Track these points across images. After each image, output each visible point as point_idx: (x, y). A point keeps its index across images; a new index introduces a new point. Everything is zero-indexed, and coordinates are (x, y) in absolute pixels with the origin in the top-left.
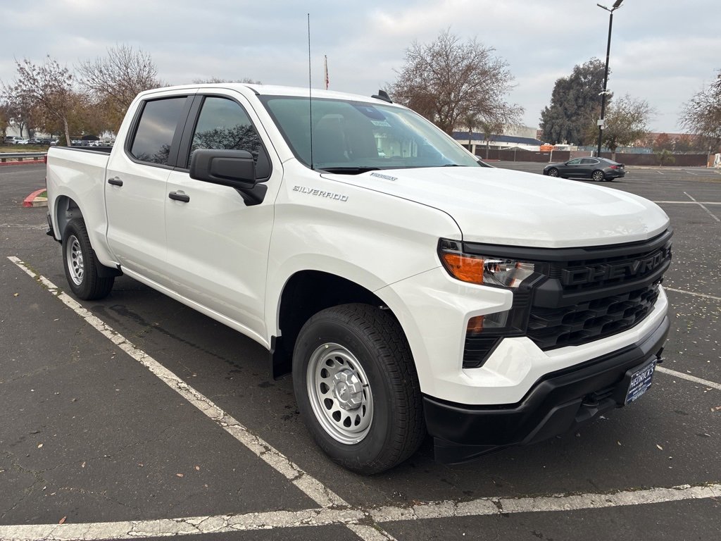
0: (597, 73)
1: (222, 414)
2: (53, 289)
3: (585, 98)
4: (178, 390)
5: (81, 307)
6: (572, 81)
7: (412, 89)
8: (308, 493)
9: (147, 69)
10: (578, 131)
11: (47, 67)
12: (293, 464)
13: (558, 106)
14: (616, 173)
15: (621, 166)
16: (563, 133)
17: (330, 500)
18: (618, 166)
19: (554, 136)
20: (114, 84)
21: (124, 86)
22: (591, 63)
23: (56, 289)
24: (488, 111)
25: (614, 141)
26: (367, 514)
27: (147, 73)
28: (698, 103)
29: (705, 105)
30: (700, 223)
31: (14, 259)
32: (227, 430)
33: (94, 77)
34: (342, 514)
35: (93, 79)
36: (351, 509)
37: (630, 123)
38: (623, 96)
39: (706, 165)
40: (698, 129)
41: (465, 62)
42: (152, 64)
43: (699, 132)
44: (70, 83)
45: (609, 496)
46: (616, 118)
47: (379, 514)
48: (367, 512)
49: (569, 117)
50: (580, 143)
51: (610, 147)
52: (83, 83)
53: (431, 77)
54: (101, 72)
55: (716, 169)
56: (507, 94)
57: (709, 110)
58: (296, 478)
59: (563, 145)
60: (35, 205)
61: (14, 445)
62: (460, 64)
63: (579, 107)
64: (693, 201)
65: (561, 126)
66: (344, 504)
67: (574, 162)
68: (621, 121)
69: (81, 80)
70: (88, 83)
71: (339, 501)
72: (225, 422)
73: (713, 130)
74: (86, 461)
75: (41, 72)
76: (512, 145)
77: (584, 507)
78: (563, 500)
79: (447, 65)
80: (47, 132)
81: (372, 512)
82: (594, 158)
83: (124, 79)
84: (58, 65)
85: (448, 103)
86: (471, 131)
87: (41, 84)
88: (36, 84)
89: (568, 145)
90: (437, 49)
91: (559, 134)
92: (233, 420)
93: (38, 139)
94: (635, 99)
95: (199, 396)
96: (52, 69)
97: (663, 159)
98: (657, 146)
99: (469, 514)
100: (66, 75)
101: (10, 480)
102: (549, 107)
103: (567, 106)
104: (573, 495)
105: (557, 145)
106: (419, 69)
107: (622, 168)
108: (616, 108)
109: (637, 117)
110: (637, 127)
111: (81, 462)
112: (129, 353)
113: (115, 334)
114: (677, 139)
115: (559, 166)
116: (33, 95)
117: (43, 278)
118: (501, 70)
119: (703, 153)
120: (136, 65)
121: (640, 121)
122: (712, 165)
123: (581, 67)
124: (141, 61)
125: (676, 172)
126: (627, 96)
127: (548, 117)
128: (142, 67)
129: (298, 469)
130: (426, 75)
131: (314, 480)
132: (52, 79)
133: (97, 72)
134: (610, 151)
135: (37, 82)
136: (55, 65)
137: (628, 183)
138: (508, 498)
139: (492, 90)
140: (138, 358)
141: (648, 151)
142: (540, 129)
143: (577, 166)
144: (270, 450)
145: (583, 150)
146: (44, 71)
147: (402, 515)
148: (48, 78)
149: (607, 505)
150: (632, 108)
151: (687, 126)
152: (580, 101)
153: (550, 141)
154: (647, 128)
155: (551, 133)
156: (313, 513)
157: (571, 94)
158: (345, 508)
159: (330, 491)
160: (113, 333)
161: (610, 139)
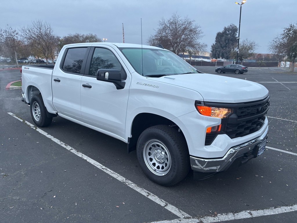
0: (233, 30)
1: (124, 179)
2: (33, 126)
3: (228, 40)
4: (102, 170)
5: (48, 134)
6: (223, 33)
7: (161, 37)
8: (173, 212)
9: (49, 30)
10: (226, 53)
11: (7, 30)
12: (162, 200)
13: (218, 43)
14: (245, 71)
15: (246, 68)
16: (220, 54)
17: (183, 215)
18: (245, 68)
19: (217, 55)
20: (35, 36)
21: (39, 37)
22: (231, 26)
23: (34, 126)
24: (193, 46)
25: (242, 57)
26: (200, 220)
27: (49, 31)
28: (276, 42)
29: (278, 42)
30: (283, 91)
31: (11, 114)
32: (129, 186)
33: (27, 33)
34: (190, 221)
35: (26, 34)
36: (193, 218)
37: (248, 50)
38: (245, 39)
39: (277, 66)
40: (276, 52)
41: (183, 26)
42: (51, 28)
43: (276, 53)
44: (17, 36)
45: (291, 207)
46: (243, 48)
47: (204, 220)
48: (199, 219)
49: (222, 48)
50: (227, 58)
51: (240, 60)
52: (22, 36)
53: (169, 32)
54: (29, 31)
55: (282, 68)
56: (200, 39)
57: (280, 45)
58: (165, 206)
59: (220, 59)
60: (10, 89)
61: (43, 197)
62: (181, 27)
63: (226, 44)
64: (277, 82)
65: (219, 52)
66: (189, 216)
67: (228, 66)
68: (244, 49)
69: (21, 35)
70: (24, 36)
71: (187, 215)
72: (127, 183)
73: (282, 53)
74: (76, 202)
75: (5, 31)
76: (200, 59)
77: (283, 212)
78: (275, 210)
79: (176, 27)
80: (5, 57)
81: (202, 219)
82: (236, 65)
83: (39, 34)
84: (12, 29)
85: (176, 43)
86: (183, 54)
87: (5, 37)
88: (3, 37)
89: (222, 59)
90: (171, 21)
91: (219, 55)
92: (130, 182)
93: (2, 60)
94: (250, 41)
95: (112, 172)
96: (9, 30)
97: (260, 64)
98: (257, 59)
99: (240, 218)
100: (15, 33)
101: (47, 213)
102: (214, 44)
103: (221, 43)
104: (277, 207)
105: (218, 59)
106: (164, 29)
107: (247, 68)
108: (242, 44)
109: (250, 48)
110: (251, 51)
111: (74, 203)
112: (75, 154)
113: (67, 146)
114: (265, 56)
115: (222, 68)
116: (2, 42)
117: (26, 122)
118: (198, 29)
119: (276, 62)
120: (44, 28)
121: (252, 49)
122: (280, 66)
123: (227, 27)
124: (46, 27)
125: (266, 69)
126: (247, 39)
127: (214, 48)
128: (47, 29)
129: (165, 202)
130: (167, 31)
131: (173, 206)
132: (9, 34)
133: (27, 31)
134: (240, 61)
135: (3, 36)
136: (11, 29)
137: (249, 74)
138: (253, 211)
139: (194, 37)
140: (80, 156)
141: (254, 61)
142: (211, 53)
143: (229, 68)
144: (150, 194)
145: (228, 61)
146: (6, 31)
147: (214, 220)
148: (8, 34)
149: (291, 211)
150: (248, 44)
151: (272, 51)
152: (227, 41)
153: (215, 57)
154: (255, 52)
155: (216, 54)
156: (178, 221)
157: (223, 39)
158: (190, 218)
159: (181, 211)
160: (66, 145)
161: (240, 57)
